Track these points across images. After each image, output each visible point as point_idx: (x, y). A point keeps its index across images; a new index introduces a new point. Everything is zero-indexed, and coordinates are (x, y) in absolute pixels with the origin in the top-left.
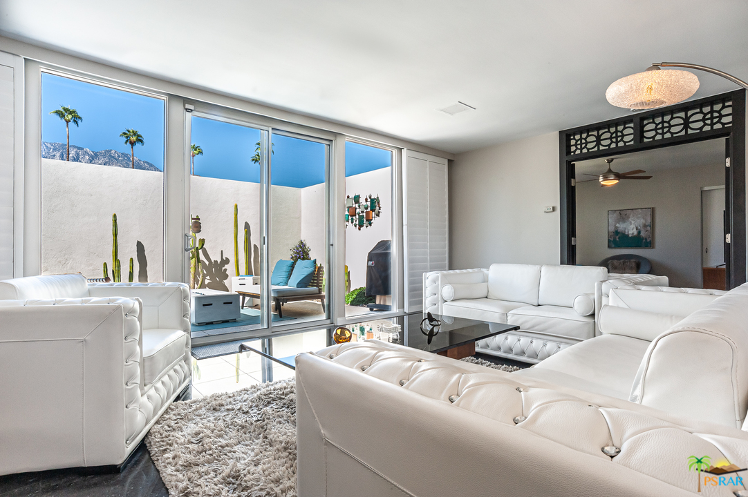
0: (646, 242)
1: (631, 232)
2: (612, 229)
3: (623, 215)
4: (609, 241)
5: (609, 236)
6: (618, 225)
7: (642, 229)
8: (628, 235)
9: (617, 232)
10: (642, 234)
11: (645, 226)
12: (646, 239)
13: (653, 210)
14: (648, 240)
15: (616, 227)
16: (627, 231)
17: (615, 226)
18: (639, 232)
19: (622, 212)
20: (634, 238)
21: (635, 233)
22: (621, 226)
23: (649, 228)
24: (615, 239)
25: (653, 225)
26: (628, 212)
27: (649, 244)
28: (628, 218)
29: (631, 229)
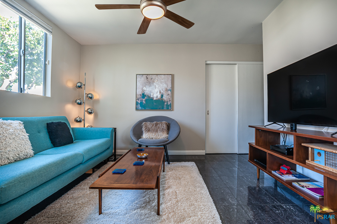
0: (167, 105)
1: (155, 96)
2: (139, 92)
3: (149, 78)
4: (137, 103)
5: (137, 99)
6: (144, 88)
7: (164, 93)
8: (152, 99)
9: (143, 95)
10: (165, 98)
11: (167, 90)
12: (167, 102)
13: (173, 76)
14: (169, 103)
15: (143, 91)
16: (152, 94)
17: (142, 89)
18: (162, 96)
19: (149, 77)
20: (157, 101)
21: (159, 96)
22: (148, 90)
23: (169, 92)
24: (142, 101)
25: (172, 90)
26: (154, 77)
27: (169, 107)
28: (154, 82)
29: (155, 92)
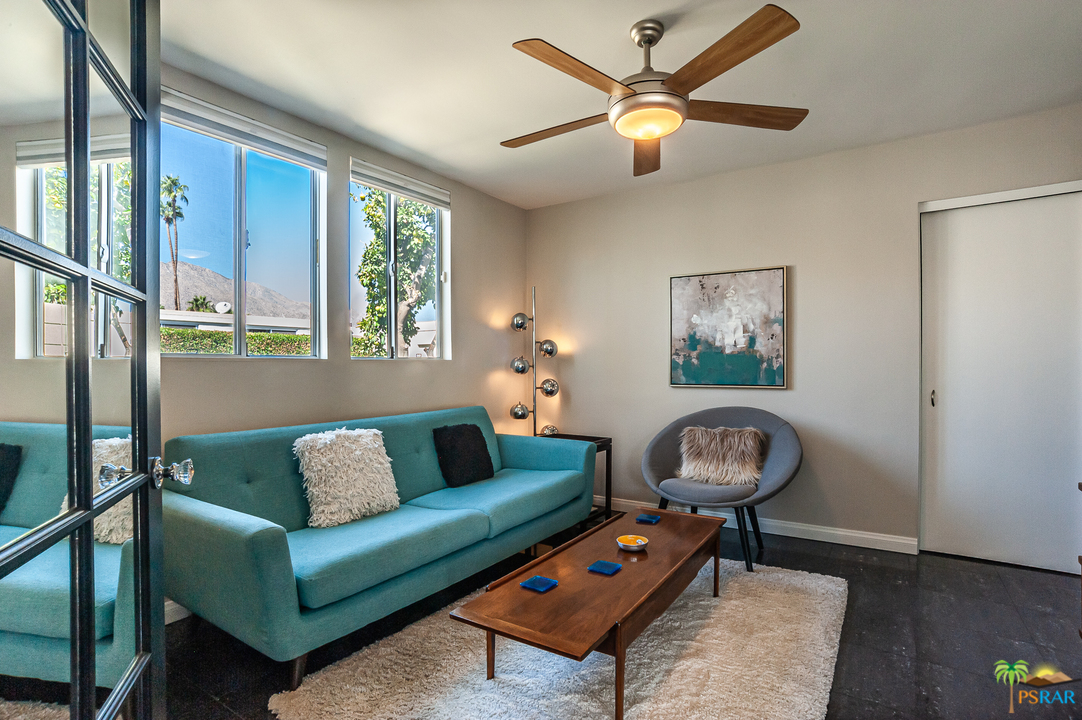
0: (770, 370)
1: (729, 341)
2: (681, 331)
3: (708, 288)
4: (674, 366)
5: (675, 353)
6: (695, 319)
7: (758, 331)
8: (721, 350)
9: (693, 341)
10: (761, 347)
11: (767, 322)
12: (770, 361)
13: (788, 273)
14: (776, 366)
15: (692, 326)
16: (718, 336)
17: (689, 321)
18: (752, 341)
19: (709, 282)
20: (738, 356)
21: (742, 343)
22: (705, 324)
23: (777, 328)
24: (688, 358)
25: (787, 320)
26: (722, 280)
27: (779, 377)
28: (723, 297)
29: (729, 330)
